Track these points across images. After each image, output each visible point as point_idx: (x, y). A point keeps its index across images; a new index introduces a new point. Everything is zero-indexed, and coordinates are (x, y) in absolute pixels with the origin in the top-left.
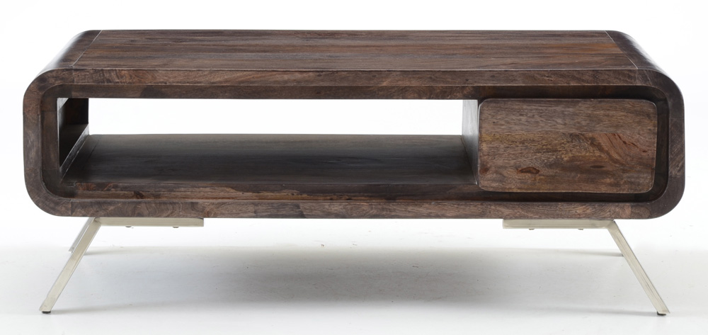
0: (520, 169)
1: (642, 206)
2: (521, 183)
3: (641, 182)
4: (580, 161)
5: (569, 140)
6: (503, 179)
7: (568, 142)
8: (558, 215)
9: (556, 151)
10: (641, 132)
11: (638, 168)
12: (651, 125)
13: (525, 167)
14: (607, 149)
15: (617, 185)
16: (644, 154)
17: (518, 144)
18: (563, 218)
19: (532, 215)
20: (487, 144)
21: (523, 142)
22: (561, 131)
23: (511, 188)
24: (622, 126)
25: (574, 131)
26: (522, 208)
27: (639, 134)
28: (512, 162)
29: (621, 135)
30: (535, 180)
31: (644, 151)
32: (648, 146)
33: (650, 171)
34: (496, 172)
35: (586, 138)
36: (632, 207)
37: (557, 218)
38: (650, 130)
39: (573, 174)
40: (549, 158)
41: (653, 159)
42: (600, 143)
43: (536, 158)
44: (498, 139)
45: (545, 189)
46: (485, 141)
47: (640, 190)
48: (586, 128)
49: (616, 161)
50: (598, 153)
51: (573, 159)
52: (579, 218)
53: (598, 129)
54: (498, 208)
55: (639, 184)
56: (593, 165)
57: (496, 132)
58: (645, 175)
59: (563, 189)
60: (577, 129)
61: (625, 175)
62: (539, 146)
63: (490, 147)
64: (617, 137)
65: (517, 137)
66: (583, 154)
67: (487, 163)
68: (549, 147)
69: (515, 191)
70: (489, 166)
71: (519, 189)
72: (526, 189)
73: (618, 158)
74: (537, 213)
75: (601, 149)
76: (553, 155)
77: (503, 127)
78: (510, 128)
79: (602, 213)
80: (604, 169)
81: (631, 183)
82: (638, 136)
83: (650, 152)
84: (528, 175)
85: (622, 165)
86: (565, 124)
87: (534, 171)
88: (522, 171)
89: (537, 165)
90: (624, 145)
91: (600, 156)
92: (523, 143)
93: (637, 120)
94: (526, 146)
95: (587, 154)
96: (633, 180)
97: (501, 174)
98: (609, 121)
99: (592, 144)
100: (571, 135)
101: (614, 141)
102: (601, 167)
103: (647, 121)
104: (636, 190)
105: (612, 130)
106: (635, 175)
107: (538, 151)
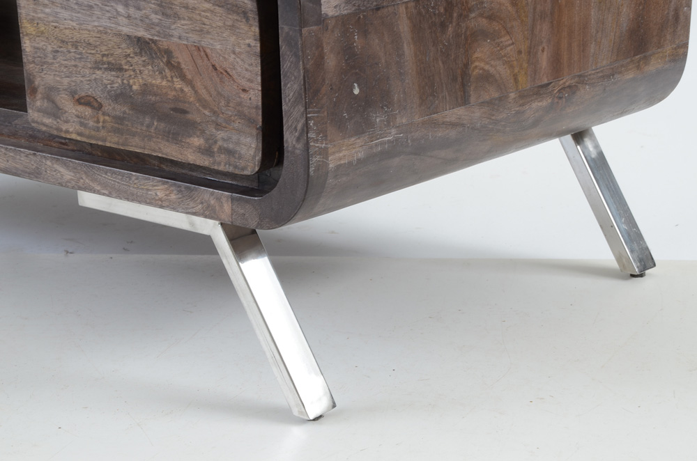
0: (77, 97)
1: (247, 201)
2: (82, 124)
3: (243, 152)
4: (156, 95)
5: (138, 50)
6: (56, 112)
7: (136, 54)
8: (133, 195)
9: (120, 69)
10: (237, 50)
11: (236, 125)
12: (249, 37)
13: (83, 94)
14: (189, 77)
15: (207, 151)
16: (243, 95)
17: (70, 47)
18: (140, 202)
19: (98, 188)
20: (30, 39)
21: (75, 45)
22: (126, 30)
23: (67, 132)
24: (208, 33)
25: (141, 33)
26: (86, 173)
27: (234, 53)
28: (66, 81)
29: (208, 51)
30: (98, 122)
31: (244, 90)
32: (250, 81)
33: (254, 132)
34: (48, 98)
35: (159, 49)
36: (233, 199)
37: (133, 200)
38: (249, 45)
39: (147, 120)
40: (113, 82)
41: (257, 107)
42: (179, 63)
43: (95, 79)
44: (42, 33)
45: (112, 141)
46: (27, 35)
47: (243, 169)
48: (158, 28)
49: (205, 105)
50: (178, 84)
51: (146, 89)
52: (161, 207)
53: (176, 33)
54: (55, 166)
55: (240, 157)
56: (172, 106)
57: (39, 18)
58: (248, 140)
59: (135, 145)
60: (147, 30)
61: (221, 134)
62: (98, 57)
63: (35, 48)
64: (202, 53)
65: (67, 32)
66: (159, 81)
67: (34, 76)
68: (111, 59)
69: (74, 136)
70: (36, 83)
71: (80, 134)
72: (89, 137)
73: (207, 97)
74: (105, 186)
75: (183, 77)
76: (118, 77)
77: (47, 10)
78: (57, 13)
79: (192, 204)
80: (189, 116)
81: (230, 152)
82: (233, 56)
83: (252, 92)
84: (88, 111)
85: (215, 112)
86: (129, 17)
87: (96, 105)
88: (80, 101)
89: (98, 93)
90: (214, 74)
91: (182, 90)
92: (76, 48)
93: (229, 23)
94: (81, 54)
95: (164, 83)
96: (231, 146)
97: (53, 102)
98: (190, 19)
99: (169, 63)
100: (139, 39)
101: (199, 62)
102: (184, 112)
103: (243, 26)
104: (236, 167)
105: (194, 37)
106: (235, 137)
107: (97, 66)
